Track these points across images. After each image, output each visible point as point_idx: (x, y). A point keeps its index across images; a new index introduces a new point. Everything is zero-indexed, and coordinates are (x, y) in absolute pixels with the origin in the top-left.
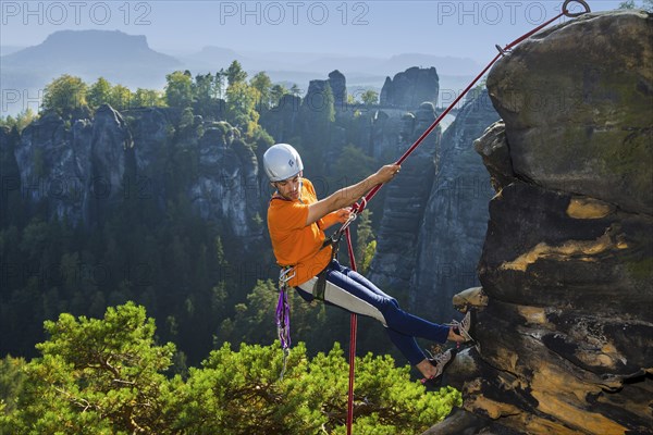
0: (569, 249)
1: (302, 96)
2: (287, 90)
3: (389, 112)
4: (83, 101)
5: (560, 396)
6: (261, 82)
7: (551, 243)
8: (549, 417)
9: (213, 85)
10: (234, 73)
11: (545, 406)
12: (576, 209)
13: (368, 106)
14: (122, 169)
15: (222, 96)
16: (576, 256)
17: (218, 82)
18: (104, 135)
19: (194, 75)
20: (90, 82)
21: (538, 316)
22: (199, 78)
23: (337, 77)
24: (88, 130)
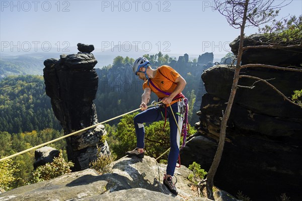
0: (213, 105)
1: (177, 60)
2: (173, 59)
3: (200, 64)
4: (123, 62)
5: (213, 130)
6: (167, 57)
7: (211, 104)
8: (211, 134)
9: (154, 58)
10: (160, 55)
11: (210, 132)
12: (215, 99)
13: (195, 63)
14: (132, 79)
15: (157, 61)
16: (214, 106)
17: (156, 57)
18: (128, 71)
19: (150, 55)
20: (124, 57)
21: (209, 116)
22: (151, 56)
23: (186, 55)
24: (124, 69)
